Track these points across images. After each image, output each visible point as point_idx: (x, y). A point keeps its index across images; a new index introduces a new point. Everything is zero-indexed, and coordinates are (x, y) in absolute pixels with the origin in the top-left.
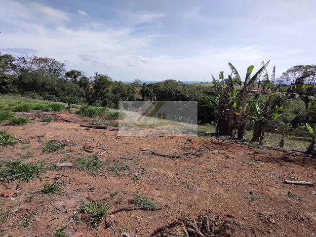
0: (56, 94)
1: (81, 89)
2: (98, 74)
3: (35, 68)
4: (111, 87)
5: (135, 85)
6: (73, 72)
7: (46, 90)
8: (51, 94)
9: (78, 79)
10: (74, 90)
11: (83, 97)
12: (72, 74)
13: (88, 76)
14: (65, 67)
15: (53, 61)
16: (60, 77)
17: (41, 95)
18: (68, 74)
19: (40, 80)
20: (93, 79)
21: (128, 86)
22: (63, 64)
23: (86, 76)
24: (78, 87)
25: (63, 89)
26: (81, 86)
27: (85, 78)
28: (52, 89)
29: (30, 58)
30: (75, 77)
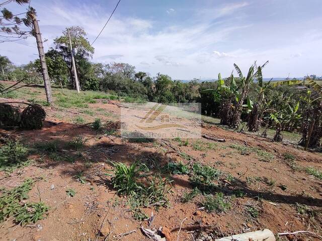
0: (127, 92)
1: (145, 88)
2: (160, 74)
3: (115, 71)
4: (169, 86)
5: (193, 84)
6: (140, 74)
7: (120, 89)
8: (123, 92)
9: (144, 79)
10: (139, 88)
11: (146, 94)
12: (140, 75)
13: (151, 77)
14: (135, 70)
15: (127, 65)
16: (131, 78)
17: (117, 92)
18: (137, 76)
19: (117, 81)
20: (156, 79)
21: (185, 85)
22: (134, 67)
23: (150, 76)
24: (143, 86)
25: (131, 88)
26: (145, 85)
27: (149, 78)
28: (124, 88)
29: (112, 64)
30: (141, 78)
